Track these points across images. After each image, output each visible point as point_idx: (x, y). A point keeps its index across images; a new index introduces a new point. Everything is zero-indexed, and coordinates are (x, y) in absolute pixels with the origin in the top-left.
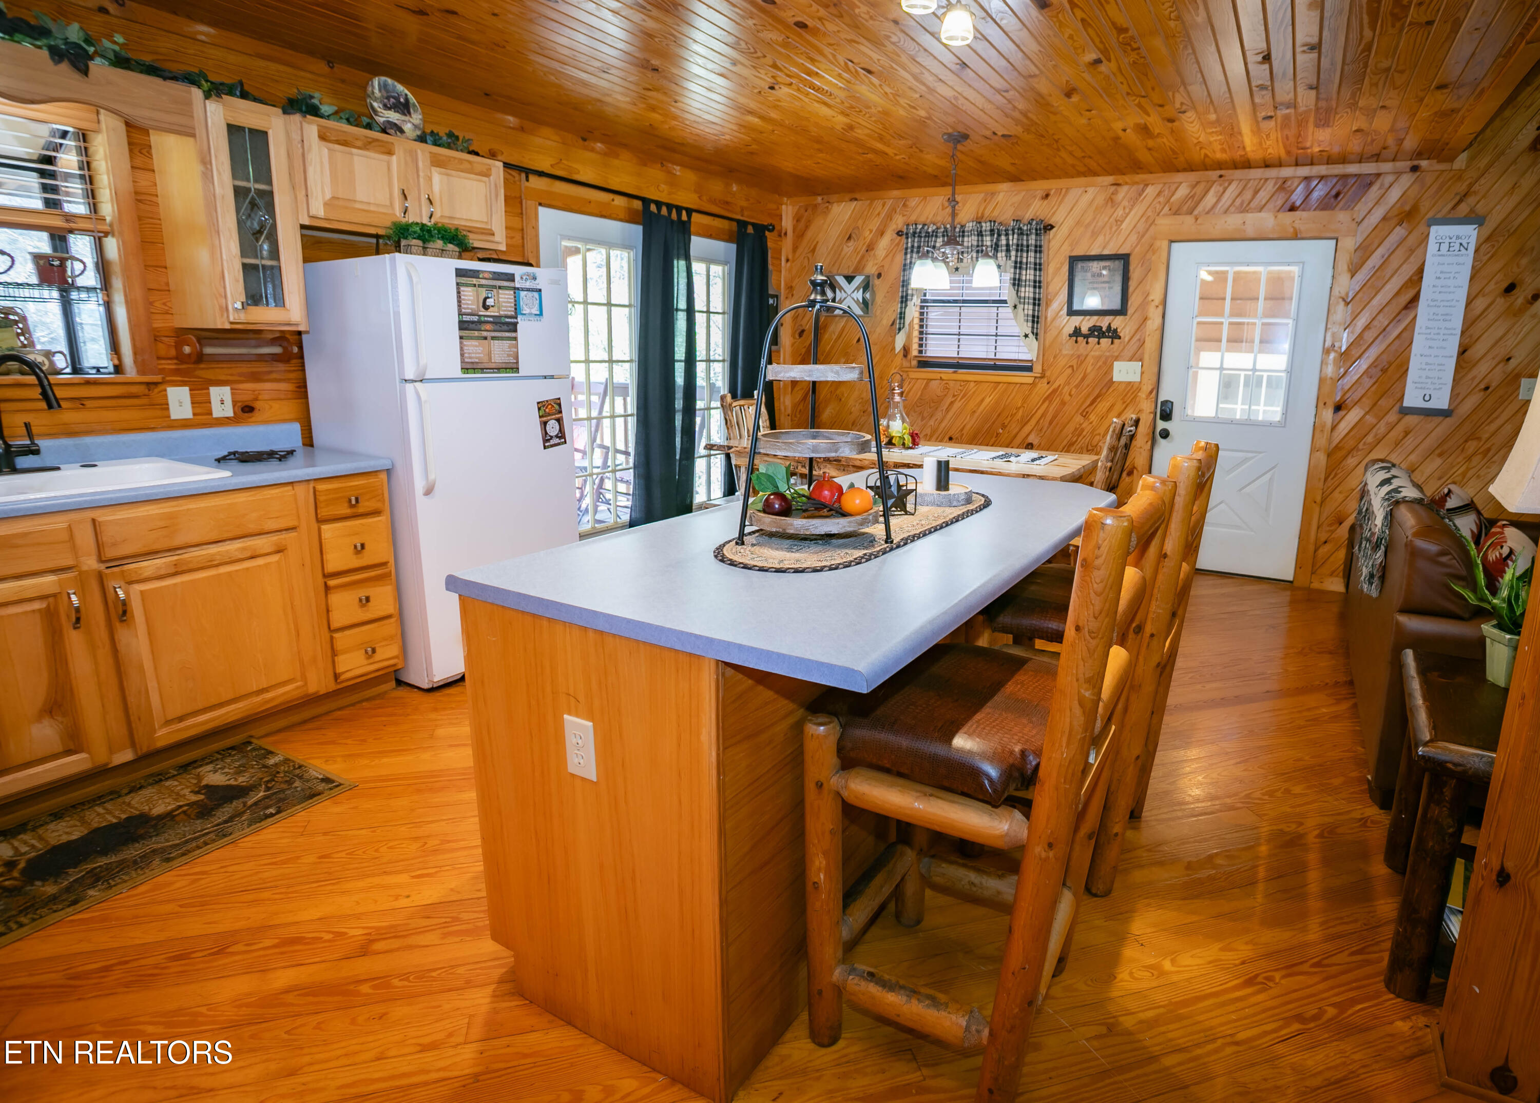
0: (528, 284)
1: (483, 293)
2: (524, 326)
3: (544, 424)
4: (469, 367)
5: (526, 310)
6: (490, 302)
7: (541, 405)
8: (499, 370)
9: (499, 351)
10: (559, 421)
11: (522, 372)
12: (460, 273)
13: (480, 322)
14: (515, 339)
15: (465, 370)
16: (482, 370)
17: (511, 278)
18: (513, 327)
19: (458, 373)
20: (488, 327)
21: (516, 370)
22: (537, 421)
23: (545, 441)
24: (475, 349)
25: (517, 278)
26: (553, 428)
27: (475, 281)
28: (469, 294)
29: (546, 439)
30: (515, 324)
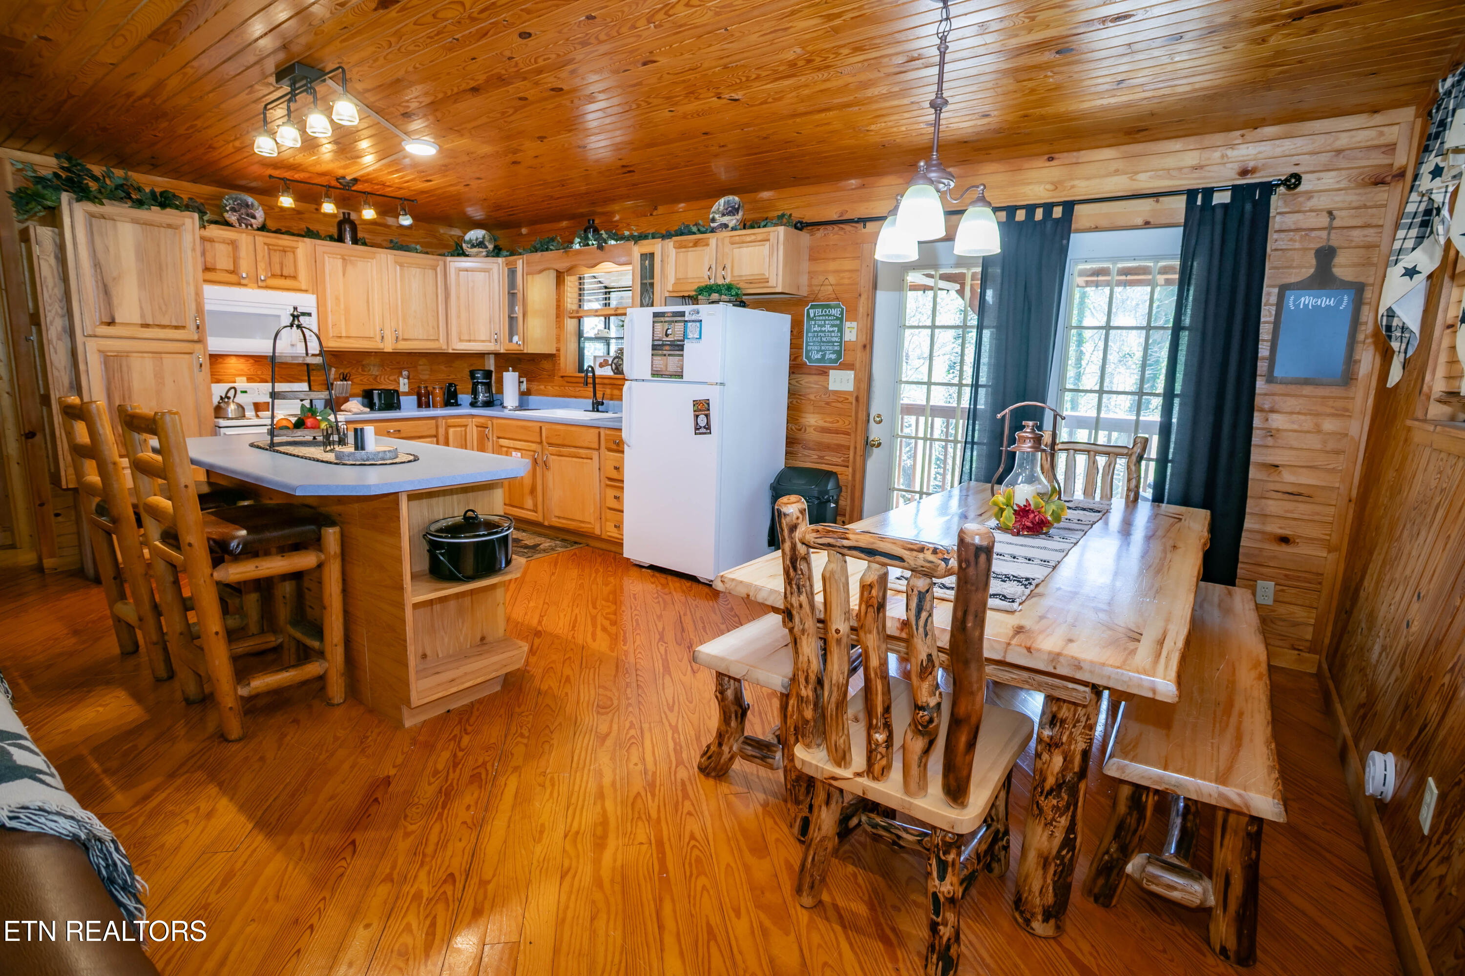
0: (694, 318)
1: (666, 326)
2: (687, 345)
3: (697, 417)
4: (656, 374)
5: (690, 336)
6: (669, 332)
7: (696, 403)
8: (671, 376)
9: (672, 363)
10: (707, 416)
11: (685, 378)
12: (656, 315)
13: (663, 345)
14: (682, 355)
15: (653, 375)
16: (662, 376)
17: (682, 314)
18: (681, 348)
19: (649, 377)
20: (667, 348)
21: (681, 376)
22: (692, 413)
23: (696, 429)
24: (659, 361)
25: (687, 314)
26: (702, 421)
27: (662, 319)
28: (658, 326)
29: (697, 428)
30: (682, 346)
